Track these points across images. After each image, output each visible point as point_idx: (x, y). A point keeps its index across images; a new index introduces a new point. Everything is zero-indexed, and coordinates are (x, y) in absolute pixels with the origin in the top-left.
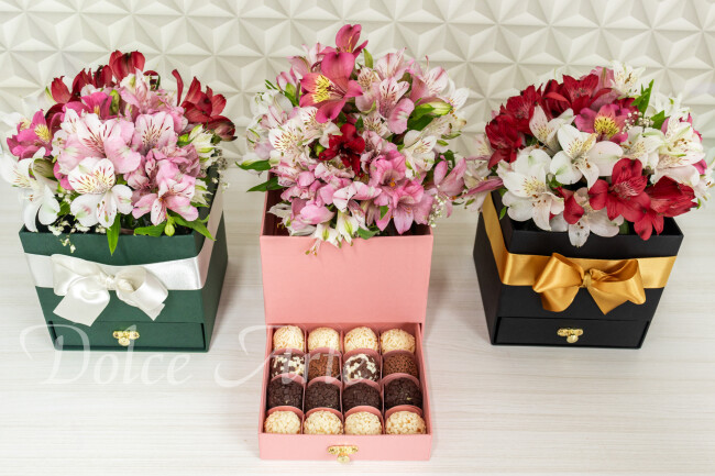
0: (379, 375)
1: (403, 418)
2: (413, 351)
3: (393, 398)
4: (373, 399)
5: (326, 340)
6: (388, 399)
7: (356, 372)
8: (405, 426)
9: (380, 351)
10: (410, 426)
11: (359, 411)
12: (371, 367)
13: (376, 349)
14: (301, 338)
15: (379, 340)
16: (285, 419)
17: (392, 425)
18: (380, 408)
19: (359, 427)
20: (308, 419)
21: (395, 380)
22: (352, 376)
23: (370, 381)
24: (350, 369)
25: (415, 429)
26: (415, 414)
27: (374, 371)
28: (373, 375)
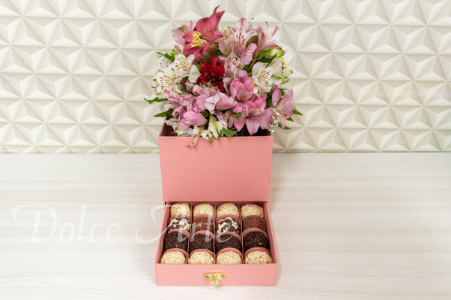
0: (239, 230)
1: (257, 255)
2: (262, 217)
3: (250, 243)
4: (236, 244)
5: (205, 210)
6: (246, 244)
7: (224, 228)
8: (258, 260)
9: (241, 217)
10: (261, 260)
11: (226, 251)
12: (235, 225)
13: (238, 215)
14: (188, 209)
15: (240, 210)
16: (175, 256)
17: (249, 260)
18: (240, 250)
19: (226, 261)
20: (191, 257)
21: (251, 232)
22: (222, 231)
23: (234, 234)
24: (220, 227)
25: (265, 262)
26: (265, 253)
27: (236, 227)
28: (236, 231)
